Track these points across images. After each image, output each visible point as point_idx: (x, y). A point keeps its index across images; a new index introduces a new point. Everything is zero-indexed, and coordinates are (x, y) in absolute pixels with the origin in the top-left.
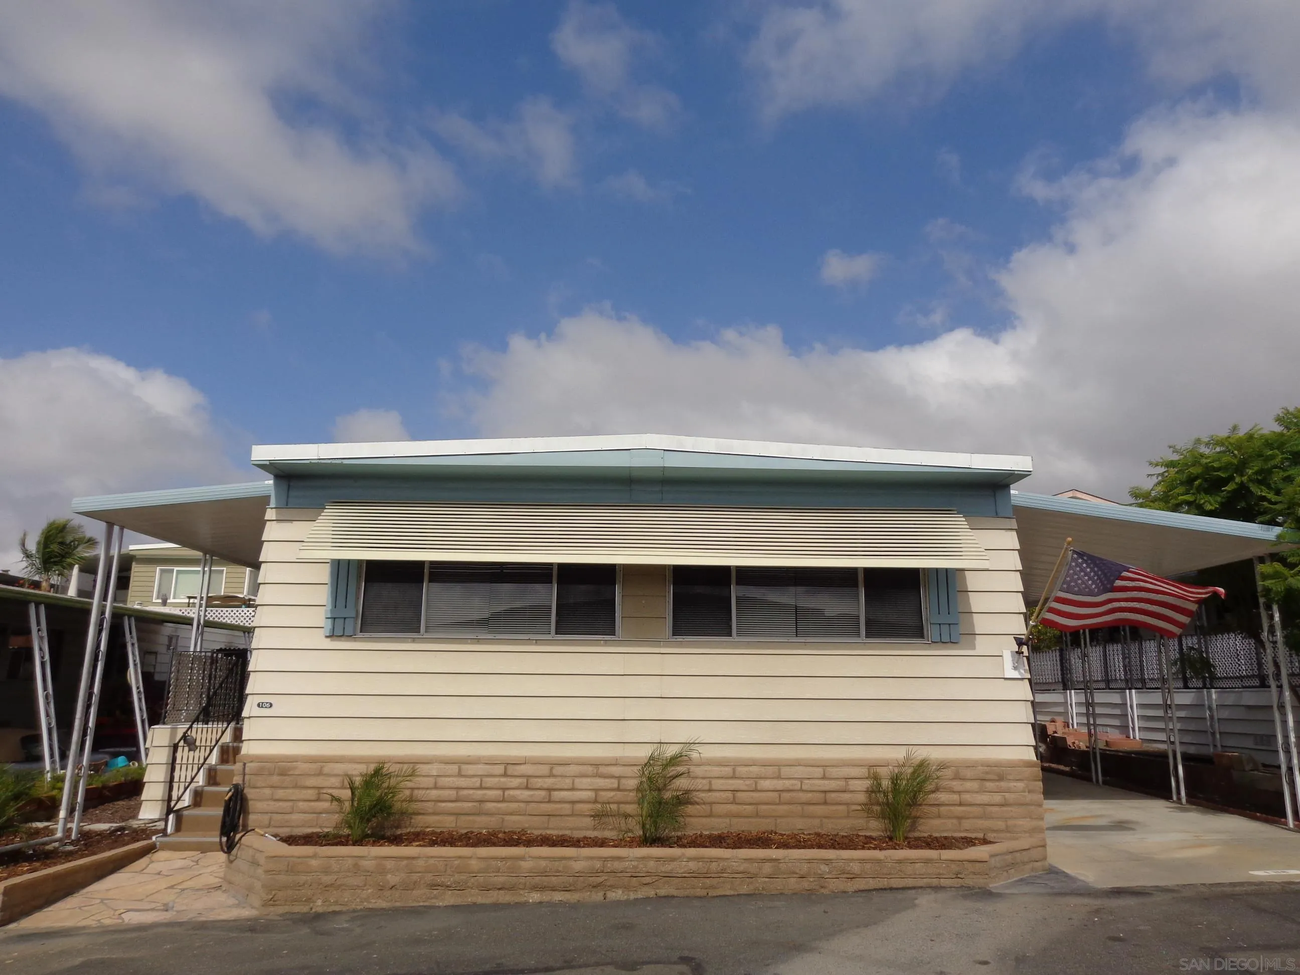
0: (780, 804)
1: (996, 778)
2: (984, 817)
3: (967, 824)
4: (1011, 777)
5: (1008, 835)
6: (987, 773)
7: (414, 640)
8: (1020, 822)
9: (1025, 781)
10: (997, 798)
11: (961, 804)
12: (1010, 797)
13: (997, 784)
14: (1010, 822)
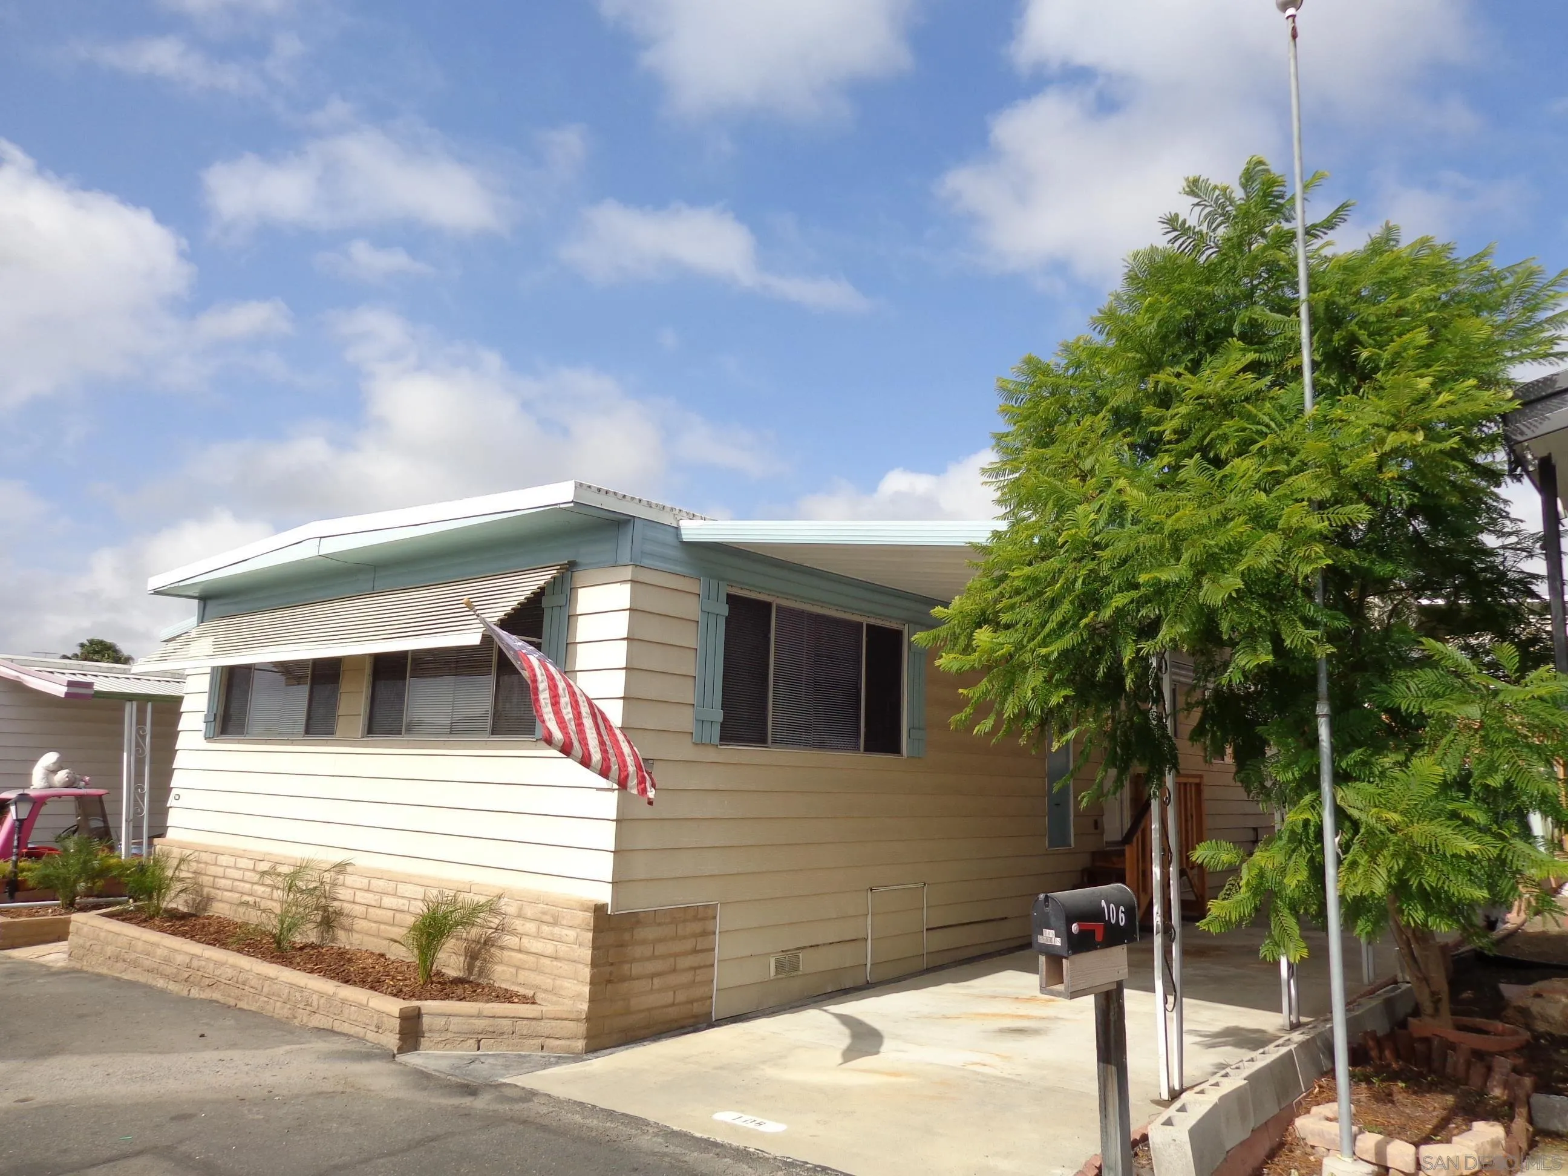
0: (393, 925)
1: (551, 920)
2: (537, 970)
3: (523, 976)
4: (564, 922)
5: (555, 998)
6: (544, 913)
7: (239, 742)
8: (566, 984)
9: (578, 930)
10: (549, 948)
11: (520, 951)
12: (563, 949)
13: (551, 928)
14: (558, 982)
